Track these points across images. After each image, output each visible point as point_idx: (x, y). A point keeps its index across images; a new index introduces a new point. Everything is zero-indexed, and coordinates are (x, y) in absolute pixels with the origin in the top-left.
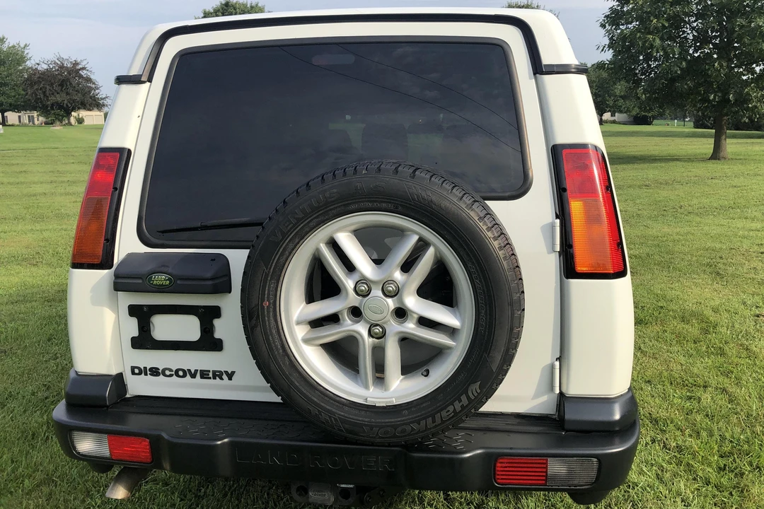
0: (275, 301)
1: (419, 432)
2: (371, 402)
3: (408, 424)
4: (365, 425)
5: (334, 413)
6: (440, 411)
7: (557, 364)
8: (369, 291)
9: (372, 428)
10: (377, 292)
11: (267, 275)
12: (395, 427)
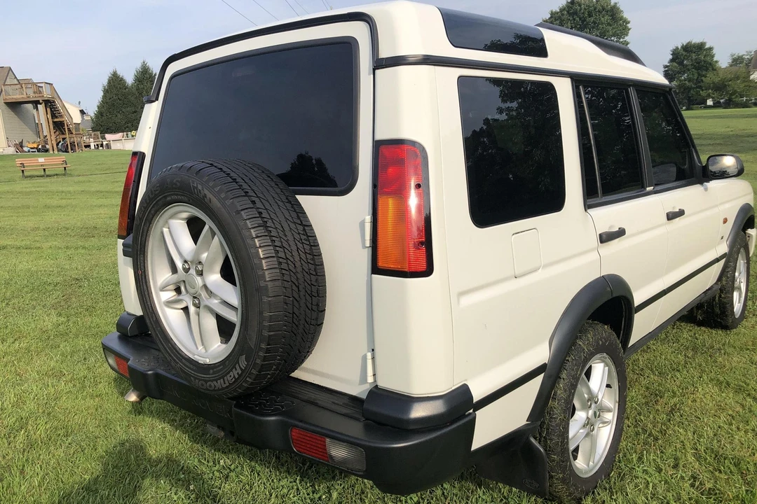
0: (145, 271)
1: (219, 390)
2: (196, 358)
3: (212, 381)
4: (193, 376)
5: (177, 363)
6: (226, 375)
7: (369, 355)
8: (189, 269)
9: (195, 379)
10: (192, 271)
11: (137, 250)
12: (206, 382)
